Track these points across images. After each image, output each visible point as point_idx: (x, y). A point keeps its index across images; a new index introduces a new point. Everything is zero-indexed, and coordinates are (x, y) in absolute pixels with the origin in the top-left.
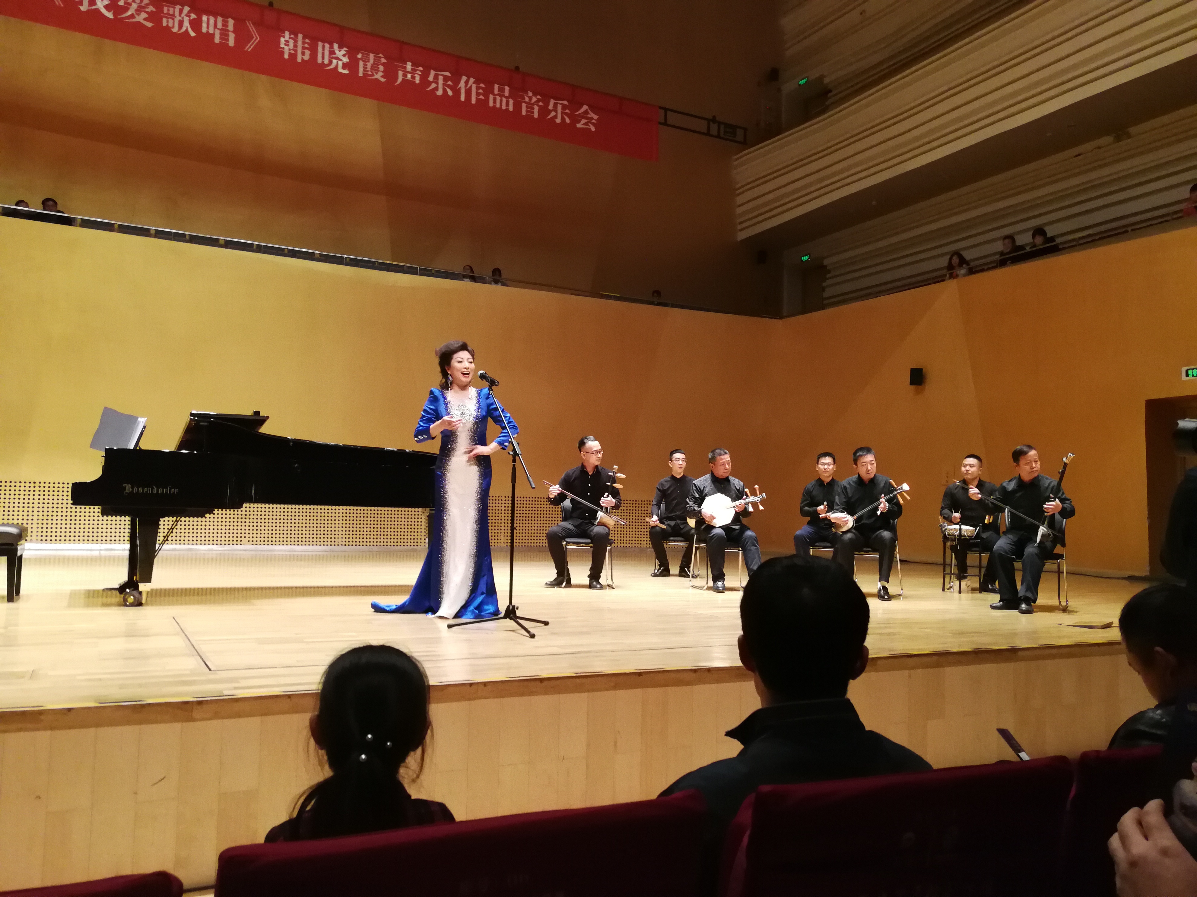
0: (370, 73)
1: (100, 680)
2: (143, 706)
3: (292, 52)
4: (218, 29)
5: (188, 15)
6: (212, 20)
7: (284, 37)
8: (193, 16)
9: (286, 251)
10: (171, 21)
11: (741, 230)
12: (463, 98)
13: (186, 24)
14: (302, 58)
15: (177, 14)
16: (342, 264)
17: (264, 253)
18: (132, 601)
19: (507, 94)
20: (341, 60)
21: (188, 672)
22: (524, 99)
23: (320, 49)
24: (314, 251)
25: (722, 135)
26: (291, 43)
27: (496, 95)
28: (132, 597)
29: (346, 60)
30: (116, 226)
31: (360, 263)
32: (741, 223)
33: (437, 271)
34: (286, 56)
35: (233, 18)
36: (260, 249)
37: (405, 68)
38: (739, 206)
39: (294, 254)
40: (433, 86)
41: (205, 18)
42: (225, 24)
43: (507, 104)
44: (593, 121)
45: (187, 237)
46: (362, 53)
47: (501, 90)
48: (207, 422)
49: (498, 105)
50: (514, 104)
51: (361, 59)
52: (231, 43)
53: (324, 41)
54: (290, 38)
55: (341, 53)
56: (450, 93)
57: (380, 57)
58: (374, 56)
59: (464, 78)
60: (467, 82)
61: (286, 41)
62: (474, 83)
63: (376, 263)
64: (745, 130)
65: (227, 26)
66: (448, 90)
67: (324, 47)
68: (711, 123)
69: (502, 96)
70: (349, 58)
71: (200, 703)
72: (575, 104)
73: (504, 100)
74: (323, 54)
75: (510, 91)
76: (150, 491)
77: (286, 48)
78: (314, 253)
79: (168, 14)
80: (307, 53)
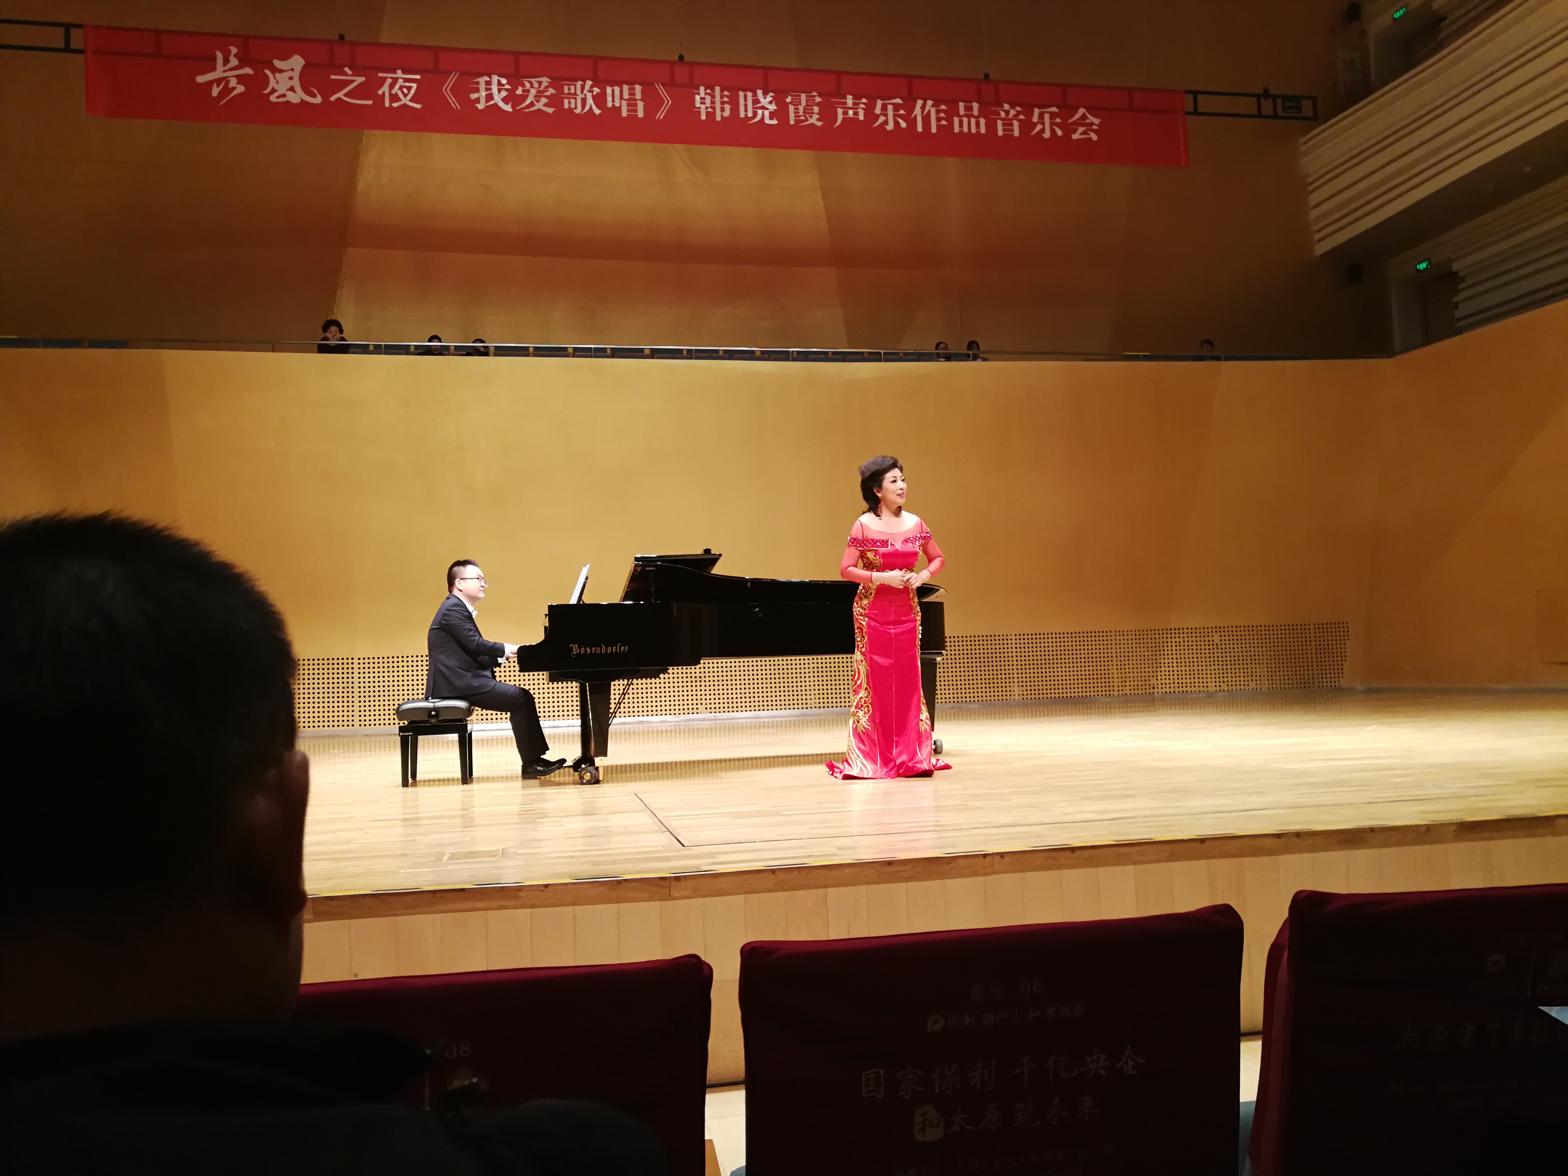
0: (803, 118)
1: (571, 857)
2: (619, 882)
3: (709, 110)
4: (626, 100)
5: (591, 91)
6: (617, 89)
7: (699, 94)
8: (596, 90)
9: (721, 353)
10: (573, 101)
11: (1320, 240)
12: (920, 129)
13: (590, 101)
14: (722, 115)
15: (579, 92)
16: (789, 360)
17: (697, 358)
18: (589, 778)
19: (976, 112)
20: (767, 109)
21: (661, 848)
22: (999, 115)
23: (742, 101)
24: (754, 349)
25: (1280, 113)
26: (708, 100)
27: (962, 116)
28: (589, 774)
29: (773, 107)
30: (531, 350)
31: (810, 356)
32: (1319, 231)
33: (906, 354)
34: (703, 117)
35: (639, 84)
36: (691, 355)
37: (845, 103)
38: (1315, 207)
39: (730, 355)
40: (882, 119)
41: (609, 90)
42: (632, 93)
43: (978, 125)
44: (1095, 127)
45: (609, 351)
46: (791, 95)
47: (969, 109)
48: (654, 566)
49: (966, 130)
50: (986, 124)
51: (791, 103)
52: (641, 114)
53: (744, 90)
54: (706, 94)
55: (766, 101)
56: (903, 124)
57: (814, 96)
58: (807, 96)
59: (920, 103)
60: (923, 107)
61: (701, 98)
62: (933, 106)
63: (830, 353)
64: (1314, 100)
65: (634, 94)
66: (900, 121)
67: (745, 96)
68: (1262, 100)
69: (969, 116)
70: (776, 105)
71: (677, 879)
72: (1067, 109)
73: (973, 121)
74: (746, 106)
75: (979, 108)
76: (598, 651)
77: (703, 107)
78: (754, 351)
79: (569, 94)
80: (727, 107)
